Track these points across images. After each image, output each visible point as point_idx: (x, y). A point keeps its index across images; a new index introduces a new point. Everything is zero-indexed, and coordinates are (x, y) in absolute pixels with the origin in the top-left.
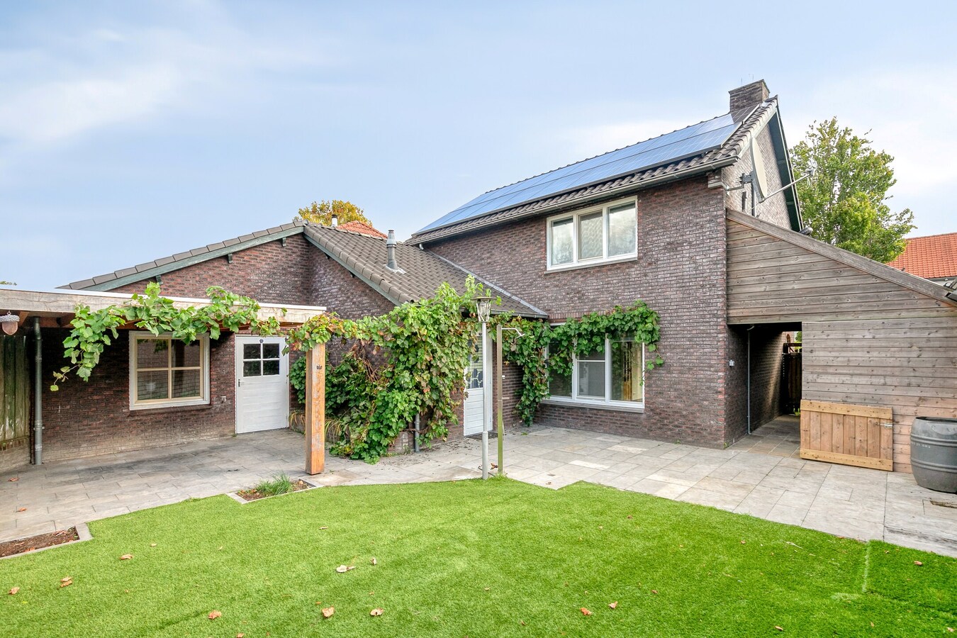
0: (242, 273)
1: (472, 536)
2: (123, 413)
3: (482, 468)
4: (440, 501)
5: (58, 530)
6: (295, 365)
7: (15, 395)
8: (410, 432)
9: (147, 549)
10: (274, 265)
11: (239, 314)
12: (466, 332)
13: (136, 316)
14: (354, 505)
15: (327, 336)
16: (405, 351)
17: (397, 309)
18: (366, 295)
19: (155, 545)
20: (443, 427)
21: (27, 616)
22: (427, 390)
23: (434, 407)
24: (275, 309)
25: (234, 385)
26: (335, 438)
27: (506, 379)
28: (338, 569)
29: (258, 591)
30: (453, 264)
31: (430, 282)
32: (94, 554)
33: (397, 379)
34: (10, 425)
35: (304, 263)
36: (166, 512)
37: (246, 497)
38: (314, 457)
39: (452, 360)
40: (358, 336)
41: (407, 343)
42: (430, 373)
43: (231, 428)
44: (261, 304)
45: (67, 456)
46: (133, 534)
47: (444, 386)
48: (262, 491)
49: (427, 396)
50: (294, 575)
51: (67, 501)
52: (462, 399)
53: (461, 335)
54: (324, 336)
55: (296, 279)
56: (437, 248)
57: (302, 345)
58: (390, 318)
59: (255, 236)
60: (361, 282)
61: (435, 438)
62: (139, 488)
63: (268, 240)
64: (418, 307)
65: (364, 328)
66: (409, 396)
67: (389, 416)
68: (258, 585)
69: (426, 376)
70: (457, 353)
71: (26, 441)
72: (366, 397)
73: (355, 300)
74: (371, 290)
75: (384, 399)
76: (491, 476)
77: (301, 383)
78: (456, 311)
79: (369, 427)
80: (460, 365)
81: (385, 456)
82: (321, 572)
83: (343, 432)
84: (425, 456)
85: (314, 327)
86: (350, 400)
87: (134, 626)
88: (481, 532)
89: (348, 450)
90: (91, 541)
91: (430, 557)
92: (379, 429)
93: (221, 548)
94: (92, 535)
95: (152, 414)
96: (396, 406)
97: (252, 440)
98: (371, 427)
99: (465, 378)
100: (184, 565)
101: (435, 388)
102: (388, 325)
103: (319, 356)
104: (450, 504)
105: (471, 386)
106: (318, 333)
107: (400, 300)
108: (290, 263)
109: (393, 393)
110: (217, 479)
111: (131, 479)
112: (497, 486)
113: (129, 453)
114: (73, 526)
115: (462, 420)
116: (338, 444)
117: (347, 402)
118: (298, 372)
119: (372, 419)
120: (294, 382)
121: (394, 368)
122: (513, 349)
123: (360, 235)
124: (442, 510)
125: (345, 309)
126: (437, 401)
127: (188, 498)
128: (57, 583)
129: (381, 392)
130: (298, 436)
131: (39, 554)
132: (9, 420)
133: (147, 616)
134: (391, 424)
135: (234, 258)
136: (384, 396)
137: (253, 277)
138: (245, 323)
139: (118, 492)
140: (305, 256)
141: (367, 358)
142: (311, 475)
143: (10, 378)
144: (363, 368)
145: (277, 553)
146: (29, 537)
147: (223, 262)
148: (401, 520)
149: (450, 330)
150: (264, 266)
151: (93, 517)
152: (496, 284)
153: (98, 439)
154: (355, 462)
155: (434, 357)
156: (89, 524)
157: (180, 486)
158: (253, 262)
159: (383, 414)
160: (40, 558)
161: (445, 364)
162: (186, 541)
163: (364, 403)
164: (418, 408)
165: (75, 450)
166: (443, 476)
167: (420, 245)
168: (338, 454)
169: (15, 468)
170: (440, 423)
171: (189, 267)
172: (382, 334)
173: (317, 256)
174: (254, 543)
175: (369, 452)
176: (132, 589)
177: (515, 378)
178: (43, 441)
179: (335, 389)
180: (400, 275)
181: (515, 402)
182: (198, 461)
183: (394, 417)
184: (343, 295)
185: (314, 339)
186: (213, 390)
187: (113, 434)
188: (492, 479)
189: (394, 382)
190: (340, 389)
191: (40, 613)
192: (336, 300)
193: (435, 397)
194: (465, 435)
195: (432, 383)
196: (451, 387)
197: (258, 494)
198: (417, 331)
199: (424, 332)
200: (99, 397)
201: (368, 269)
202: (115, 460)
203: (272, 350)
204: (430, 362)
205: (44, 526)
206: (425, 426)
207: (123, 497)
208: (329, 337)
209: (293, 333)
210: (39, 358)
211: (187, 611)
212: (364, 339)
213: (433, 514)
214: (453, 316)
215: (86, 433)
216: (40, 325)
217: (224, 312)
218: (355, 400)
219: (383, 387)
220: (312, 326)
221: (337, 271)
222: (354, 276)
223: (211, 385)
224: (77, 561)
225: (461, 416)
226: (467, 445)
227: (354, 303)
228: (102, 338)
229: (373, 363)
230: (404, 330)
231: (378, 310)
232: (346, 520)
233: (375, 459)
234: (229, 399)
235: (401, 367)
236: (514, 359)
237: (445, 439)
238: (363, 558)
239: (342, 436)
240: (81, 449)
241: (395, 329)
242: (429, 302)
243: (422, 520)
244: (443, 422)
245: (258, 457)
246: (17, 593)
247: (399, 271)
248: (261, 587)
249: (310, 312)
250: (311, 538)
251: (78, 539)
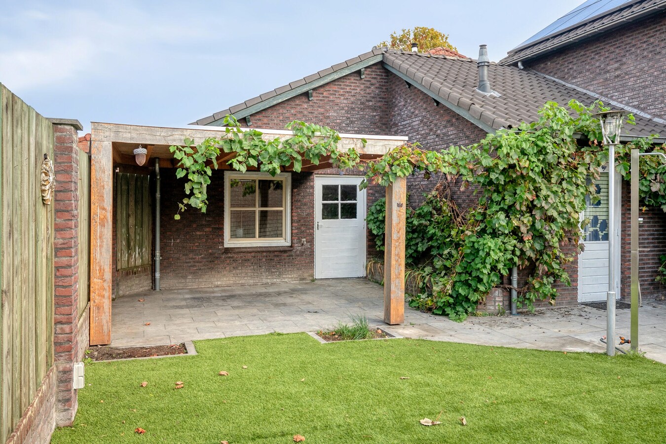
0: (321, 110)
1: (594, 418)
2: (219, 249)
3: (607, 341)
4: (547, 372)
5: (172, 344)
6: (373, 208)
7: (142, 227)
8: (505, 288)
9: (240, 370)
10: (352, 99)
11: (320, 145)
12: (583, 165)
13: (231, 149)
14: (438, 360)
15: (409, 169)
16: (500, 188)
17: (491, 136)
18: (452, 125)
19: (246, 367)
20: (549, 287)
21: (154, 406)
22: (527, 238)
23: (537, 260)
24: (355, 140)
25: (313, 228)
26: (415, 291)
27: (644, 222)
28: (422, 421)
29: (339, 426)
30: (564, 83)
31: (532, 105)
32: (198, 367)
33: (490, 222)
34: (139, 253)
35: (382, 95)
36: (254, 341)
37: (325, 338)
38: (393, 306)
39: (562, 200)
40: (444, 170)
41: (502, 178)
42: (532, 216)
43: (310, 272)
44: (341, 135)
45: (177, 285)
46: (228, 356)
47: (550, 233)
48: (340, 335)
49: (528, 245)
50: (374, 418)
51: (178, 322)
52: (577, 253)
53: (576, 168)
54: (405, 168)
55: (375, 114)
56: (542, 65)
57: (383, 179)
58: (481, 147)
59: (334, 69)
60: (447, 110)
61: (538, 300)
62: (231, 318)
63: (347, 72)
64: (517, 133)
65: (451, 161)
66: (504, 243)
67: (480, 266)
68: (339, 420)
69: (527, 219)
70: (569, 191)
71: (149, 268)
72: (451, 244)
73: (439, 132)
74: (458, 117)
75: (473, 246)
76: (620, 353)
77: (378, 227)
78: (569, 136)
79: (455, 278)
80: (574, 207)
81: (474, 315)
82: (403, 421)
83: (424, 283)
84: (525, 320)
85: (395, 159)
86: (432, 247)
87: (231, 432)
88: (606, 415)
89: (430, 303)
90: (196, 356)
91: (535, 431)
92: (467, 281)
93: (303, 380)
94: (197, 351)
95: (242, 252)
96: (488, 254)
97: (329, 286)
98: (457, 279)
99: (579, 225)
100: (271, 389)
101: (539, 236)
102: (479, 156)
103: (399, 192)
104: (560, 376)
105: (588, 238)
106: (399, 165)
107: (494, 126)
108: (368, 96)
109: (484, 239)
110: (298, 318)
111: (226, 310)
112: (629, 366)
113: (223, 288)
114: (183, 342)
115: (576, 280)
116: (419, 296)
117: (429, 249)
118: (376, 216)
119: (458, 269)
120: (372, 226)
121: (486, 209)
122: (654, 189)
123: (445, 59)
124: (549, 381)
125: (428, 143)
126: (541, 253)
127: (273, 331)
128: (173, 385)
129: (469, 237)
130: (376, 286)
131: (160, 359)
132: (138, 249)
133: (241, 426)
134: (481, 276)
135: (314, 94)
136: (474, 243)
137: (332, 114)
138: (325, 155)
139: (215, 319)
140: (384, 88)
141: (452, 199)
142: (389, 324)
143: (139, 212)
144: (447, 211)
145: (357, 394)
146: (153, 346)
147: (304, 99)
148: (496, 384)
149: (559, 163)
150: (343, 102)
151: (198, 337)
152: (627, 104)
153: (200, 272)
154: (437, 317)
155: (537, 196)
156: (194, 342)
157: (266, 320)
158: (332, 98)
159: (472, 264)
160: (160, 363)
161: (552, 205)
162: (272, 369)
163: (448, 250)
164: (516, 259)
165: (183, 281)
166: (551, 345)
167: (519, 64)
168: (418, 307)
169: (142, 291)
170: (545, 281)
171: (274, 106)
172: (471, 167)
173: (396, 86)
174: (334, 380)
175: (454, 308)
176: (229, 401)
177: (656, 231)
178: (161, 270)
179: (415, 236)
180: (494, 98)
181: (656, 263)
182: (281, 299)
183: (485, 267)
184: (426, 128)
185: (394, 172)
186: (294, 231)
187: (212, 269)
188: (621, 356)
189: (486, 226)
190: (421, 235)
191: (162, 405)
192: (418, 134)
193: (538, 247)
194: (579, 301)
195: (535, 230)
196: (561, 236)
197: (336, 336)
198: (515, 162)
199: (524, 163)
200: (201, 233)
201: (455, 94)
202: (213, 292)
203: (349, 192)
204: (532, 202)
205: (163, 339)
206: (525, 285)
207: (219, 324)
208: (411, 170)
209: (373, 165)
210: (158, 195)
211: (274, 430)
212: (451, 173)
213: (537, 384)
214: (565, 143)
215: (191, 266)
216: (159, 165)
217: (307, 144)
218: (438, 248)
219: (473, 232)
220: (393, 157)
221: (418, 101)
222: (438, 103)
223: (292, 226)
224: (186, 370)
225: (574, 276)
226: (583, 314)
227: (438, 136)
228: (205, 169)
229: (459, 205)
230: (499, 162)
231: (467, 141)
232: (430, 375)
233: (461, 317)
234: (309, 242)
235: (495, 208)
236: (657, 202)
237: (553, 302)
238: (450, 416)
239: (423, 288)
240: (188, 280)
241: (487, 162)
242: (532, 127)
243: (523, 388)
244: (549, 280)
245: (336, 302)
246: (146, 387)
247: (492, 93)
248: (342, 423)
249: (391, 143)
250: (391, 385)
251: (187, 353)
